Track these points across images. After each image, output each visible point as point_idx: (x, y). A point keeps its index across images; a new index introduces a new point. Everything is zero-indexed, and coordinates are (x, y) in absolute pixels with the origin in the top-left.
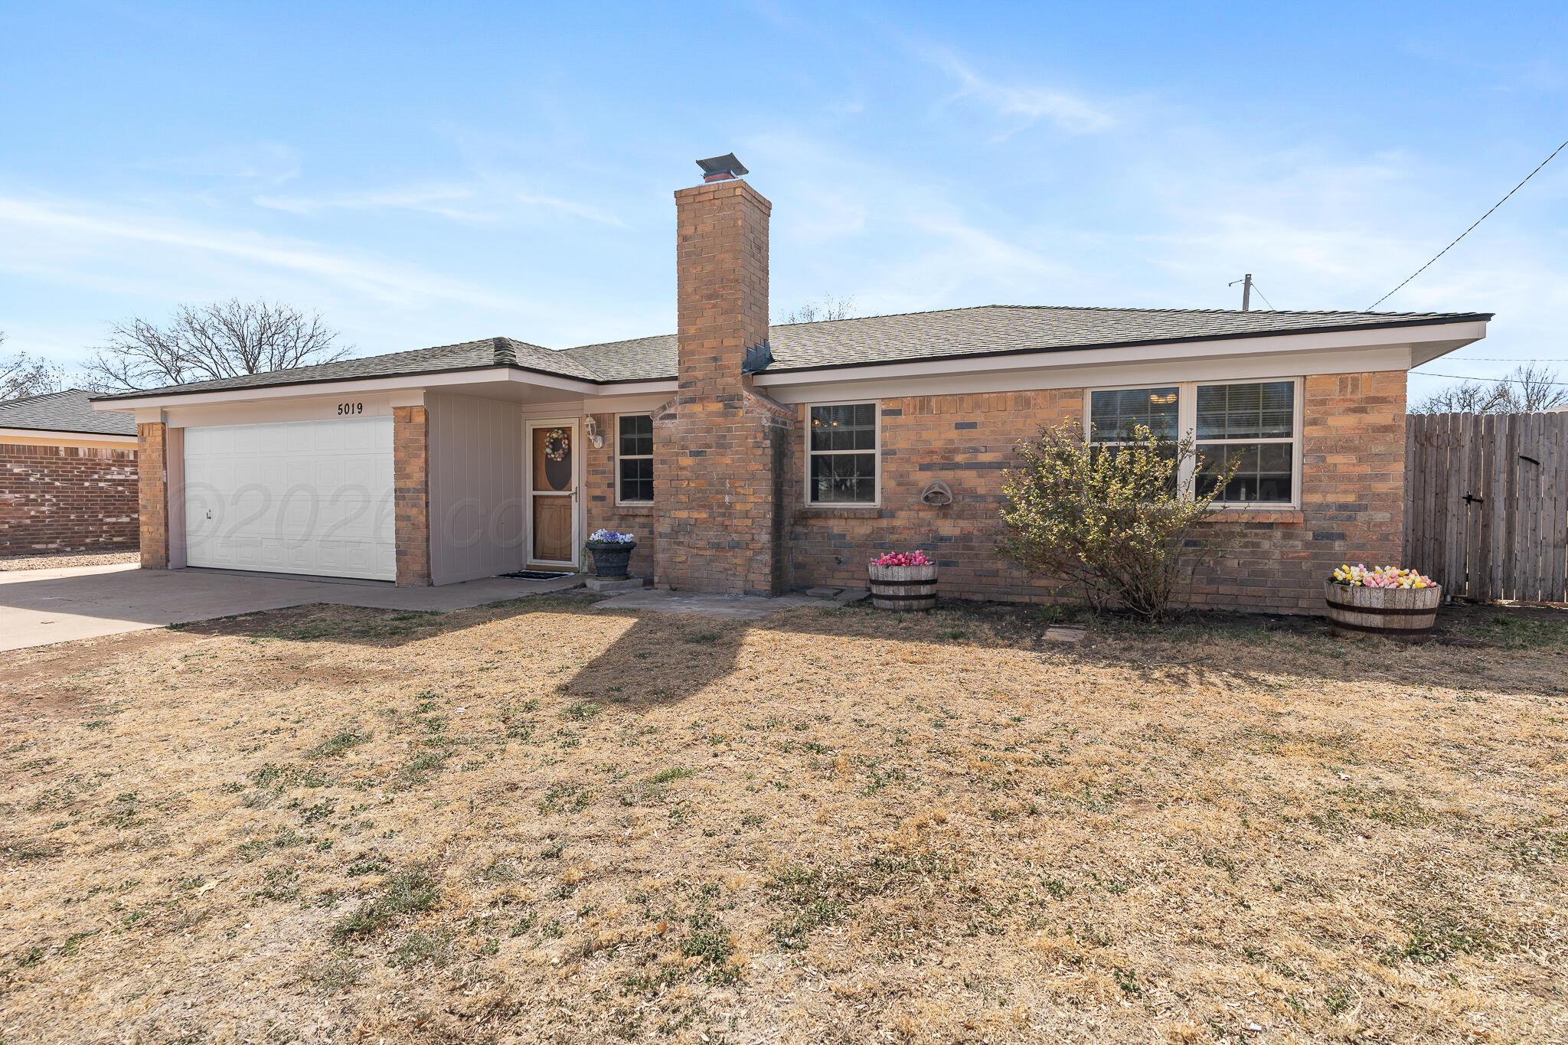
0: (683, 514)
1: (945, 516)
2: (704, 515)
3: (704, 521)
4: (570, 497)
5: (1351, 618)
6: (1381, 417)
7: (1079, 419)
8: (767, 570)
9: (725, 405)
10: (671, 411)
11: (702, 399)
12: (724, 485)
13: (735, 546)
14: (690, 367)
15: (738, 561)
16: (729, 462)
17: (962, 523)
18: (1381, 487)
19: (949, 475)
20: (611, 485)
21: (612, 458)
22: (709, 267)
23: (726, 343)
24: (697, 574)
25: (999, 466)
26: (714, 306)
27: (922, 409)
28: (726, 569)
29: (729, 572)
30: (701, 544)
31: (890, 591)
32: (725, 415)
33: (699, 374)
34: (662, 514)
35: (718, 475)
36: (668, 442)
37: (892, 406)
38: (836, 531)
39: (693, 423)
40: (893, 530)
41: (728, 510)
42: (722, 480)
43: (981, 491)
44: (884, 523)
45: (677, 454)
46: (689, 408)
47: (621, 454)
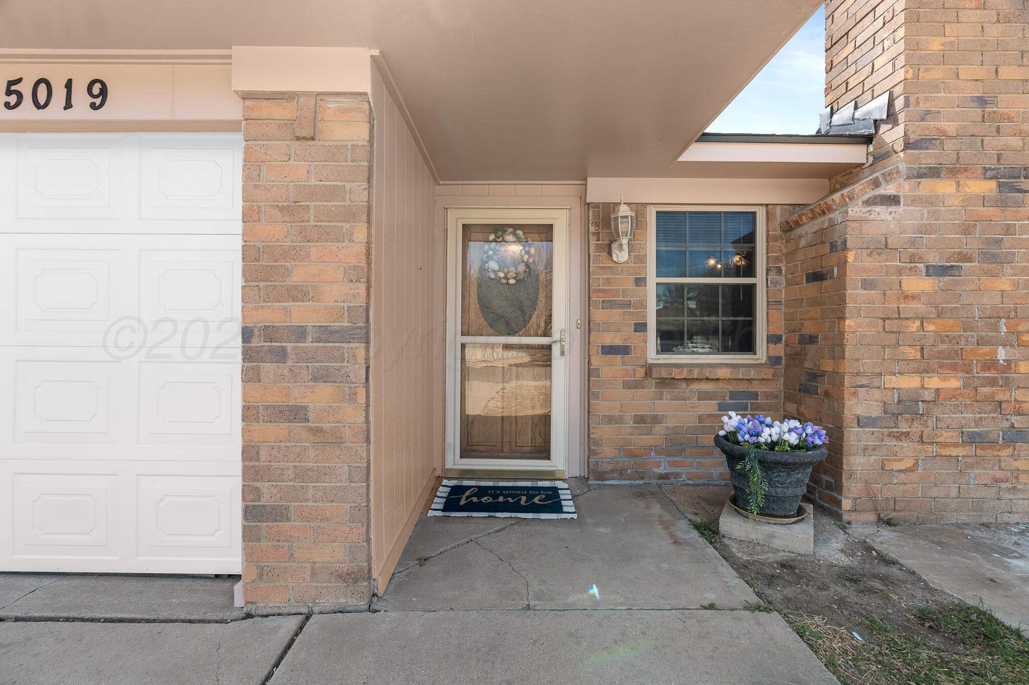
0: (910, 382)
2: (954, 383)
3: (954, 395)
4: (547, 350)
9: (1000, 185)
10: (889, 189)
11: (954, 173)
14: (928, 113)
16: (1007, 287)
20: (642, 328)
21: (640, 281)
23: (1006, 73)
24: (934, 492)
28: (997, 481)
29: (1004, 485)
32: (1002, 204)
33: (950, 127)
34: (864, 381)
35: (983, 310)
36: (883, 247)
39: (935, 215)
42: (992, 320)
45: (900, 271)
46: (928, 186)
47: (658, 275)
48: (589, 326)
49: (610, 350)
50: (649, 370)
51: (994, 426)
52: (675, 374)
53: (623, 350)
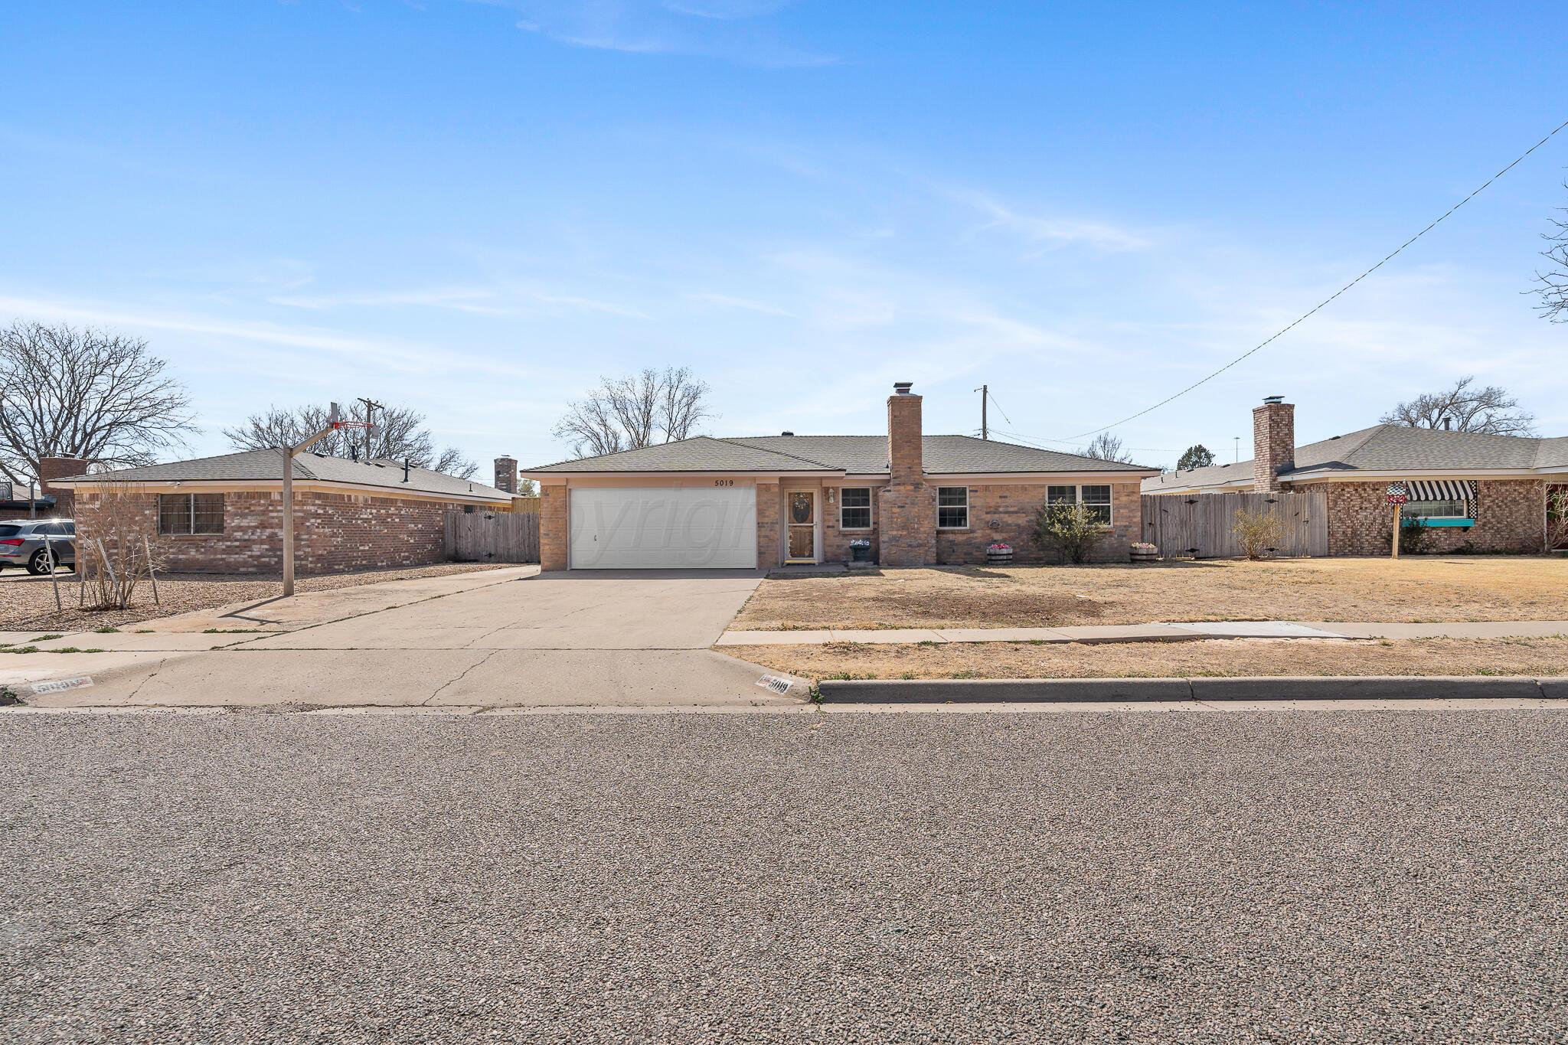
0: (895, 533)
1: (996, 532)
2: (905, 533)
3: (905, 535)
4: (812, 527)
5: (1138, 557)
6: (1135, 498)
7: (1044, 496)
8: (935, 555)
10: (889, 489)
11: (904, 484)
12: (914, 520)
13: (919, 545)
14: (897, 470)
15: (921, 552)
16: (917, 510)
17: (1003, 534)
18: (1135, 520)
19: (997, 516)
20: (838, 521)
21: (838, 508)
22: (907, 430)
23: (915, 461)
24: (901, 558)
25: (1016, 512)
26: (909, 446)
27: (986, 490)
28: (915, 555)
29: (917, 556)
30: (903, 545)
31: (1001, 557)
32: (915, 491)
33: (903, 474)
34: (884, 532)
35: (911, 516)
36: (886, 502)
37: (974, 488)
38: (951, 539)
39: (900, 494)
40: (976, 538)
41: (917, 531)
42: (913, 518)
43: (1009, 522)
44: (971, 535)
45: (892, 507)
46: (897, 488)
47: (843, 506)
48: (824, 521)
49: (828, 527)
50: (840, 531)
51: (914, 543)
52: (846, 533)
53: (833, 527)
